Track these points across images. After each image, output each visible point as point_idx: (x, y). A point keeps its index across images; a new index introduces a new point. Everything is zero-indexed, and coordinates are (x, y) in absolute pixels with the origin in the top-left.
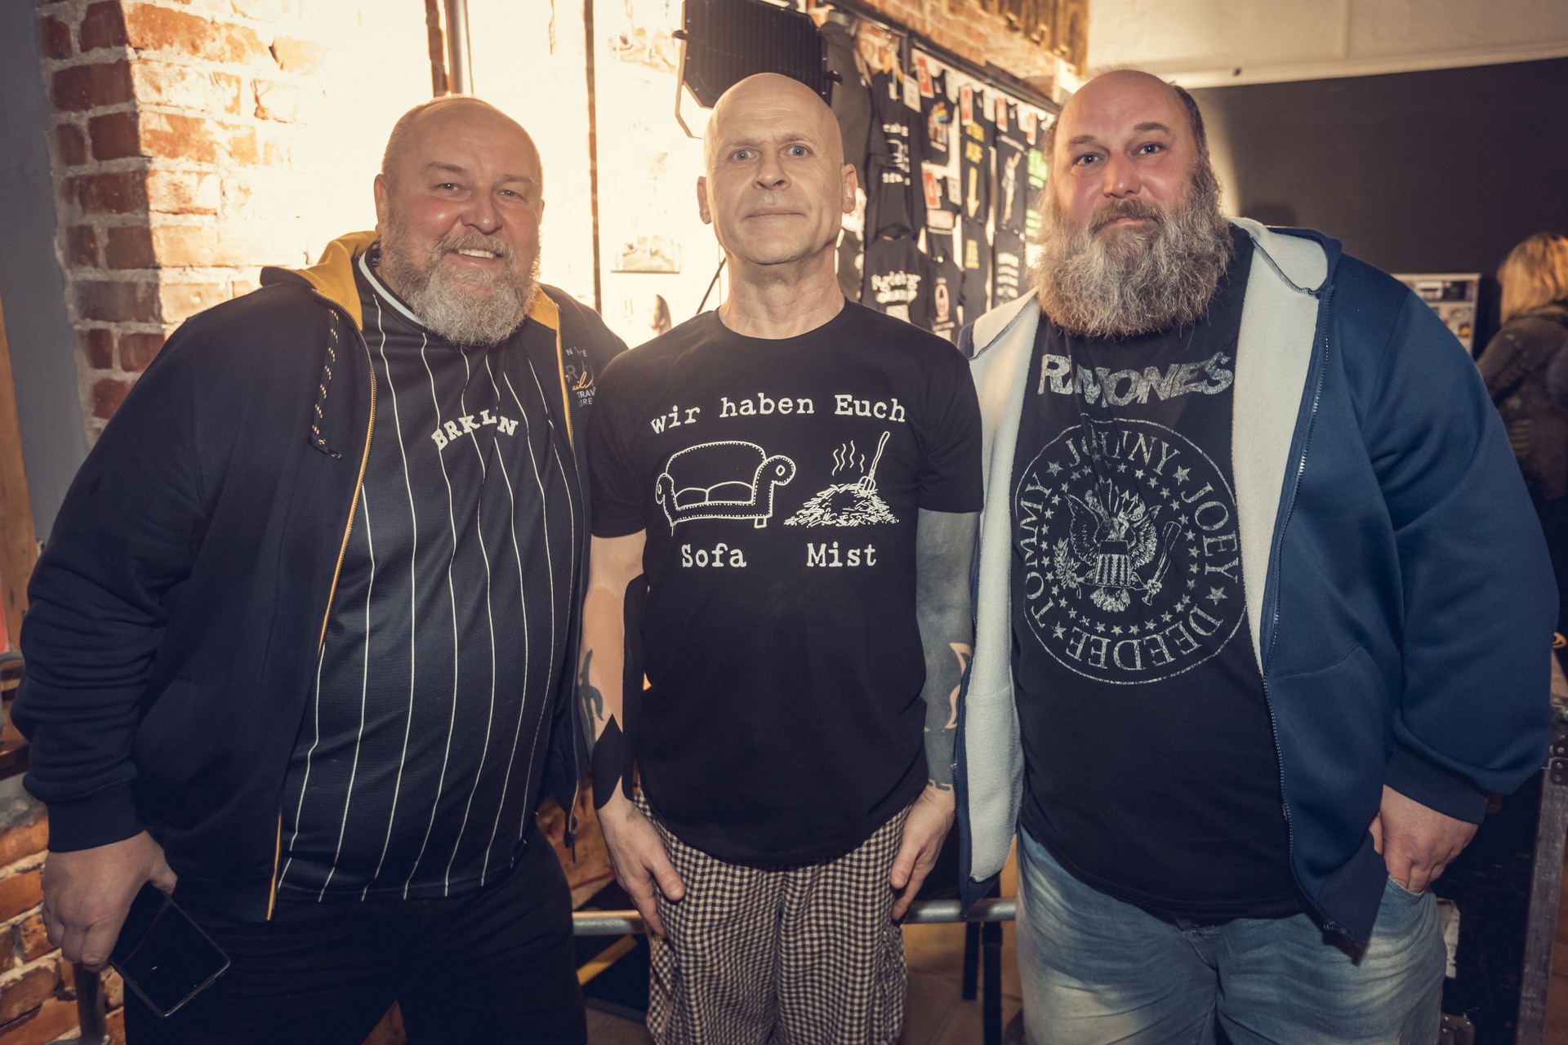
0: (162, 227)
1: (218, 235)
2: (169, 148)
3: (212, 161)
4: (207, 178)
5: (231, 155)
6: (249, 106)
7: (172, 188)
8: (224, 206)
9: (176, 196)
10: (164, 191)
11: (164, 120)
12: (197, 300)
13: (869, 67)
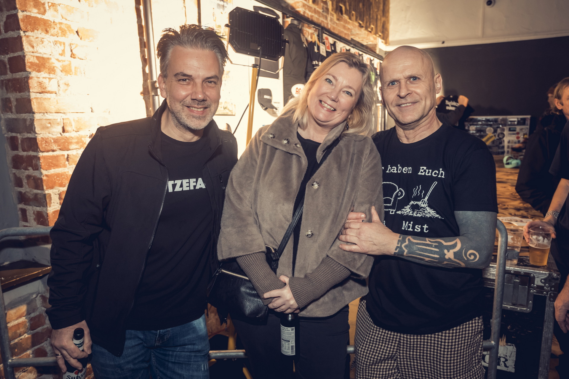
0: (35, 98)
1: (57, 101)
3: (54, 74)
4: (52, 80)
5: (61, 71)
6: (68, 53)
7: (39, 83)
8: (59, 90)
9: (40, 86)
10: (36, 85)
11: (35, 58)
12: (49, 125)
13: (307, 40)
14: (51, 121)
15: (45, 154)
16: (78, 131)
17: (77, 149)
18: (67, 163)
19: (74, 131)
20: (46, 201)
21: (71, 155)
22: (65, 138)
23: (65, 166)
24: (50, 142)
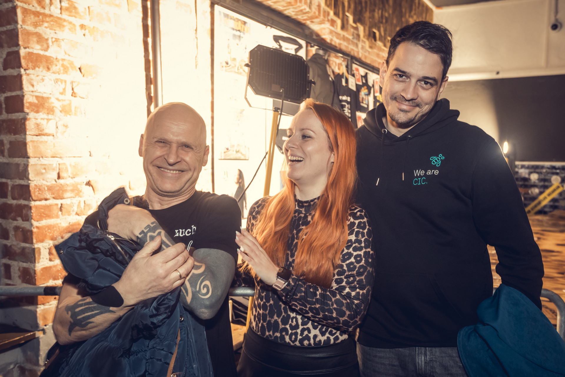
0: (31, 141)
1: (54, 144)
2: (36, 109)
3: (53, 114)
4: (51, 121)
5: (61, 112)
6: (69, 92)
7: (36, 125)
8: (57, 132)
9: (38, 128)
10: (33, 127)
11: (34, 98)
12: (44, 171)
14: (46, 167)
15: (38, 203)
16: (74, 178)
17: (72, 197)
18: (60, 213)
19: (69, 177)
20: (35, 256)
21: (64, 204)
22: (60, 186)
23: (57, 217)
24: (43, 189)
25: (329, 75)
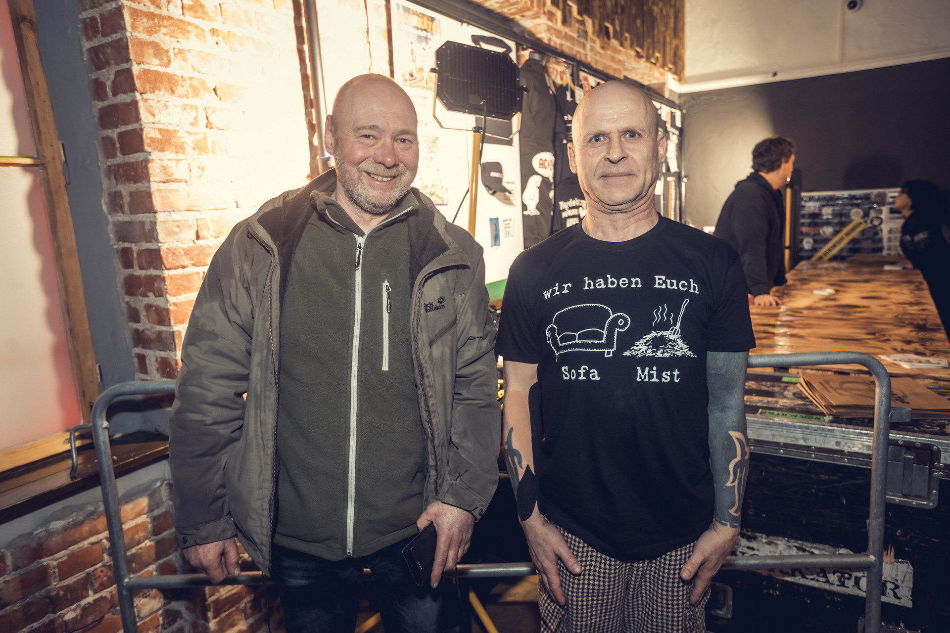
0: (157, 190)
1: (188, 193)
3: (183, 153)
4: (181, 163)
5: (194, 149)
6: (203, 121)
7: (162, 168)
8: (190, 177)
9: (165, 173)
10: (158, 171)
11: (157, 131)
12: (177, 229)
13: (554, 83)
14: (180, 224)
15: (172, 272)
19: (212, 236)
20: (175, 342)
22: (201, 248)
24: (178, 254)
25: (549, 88)
